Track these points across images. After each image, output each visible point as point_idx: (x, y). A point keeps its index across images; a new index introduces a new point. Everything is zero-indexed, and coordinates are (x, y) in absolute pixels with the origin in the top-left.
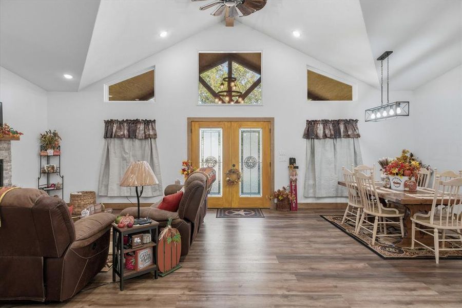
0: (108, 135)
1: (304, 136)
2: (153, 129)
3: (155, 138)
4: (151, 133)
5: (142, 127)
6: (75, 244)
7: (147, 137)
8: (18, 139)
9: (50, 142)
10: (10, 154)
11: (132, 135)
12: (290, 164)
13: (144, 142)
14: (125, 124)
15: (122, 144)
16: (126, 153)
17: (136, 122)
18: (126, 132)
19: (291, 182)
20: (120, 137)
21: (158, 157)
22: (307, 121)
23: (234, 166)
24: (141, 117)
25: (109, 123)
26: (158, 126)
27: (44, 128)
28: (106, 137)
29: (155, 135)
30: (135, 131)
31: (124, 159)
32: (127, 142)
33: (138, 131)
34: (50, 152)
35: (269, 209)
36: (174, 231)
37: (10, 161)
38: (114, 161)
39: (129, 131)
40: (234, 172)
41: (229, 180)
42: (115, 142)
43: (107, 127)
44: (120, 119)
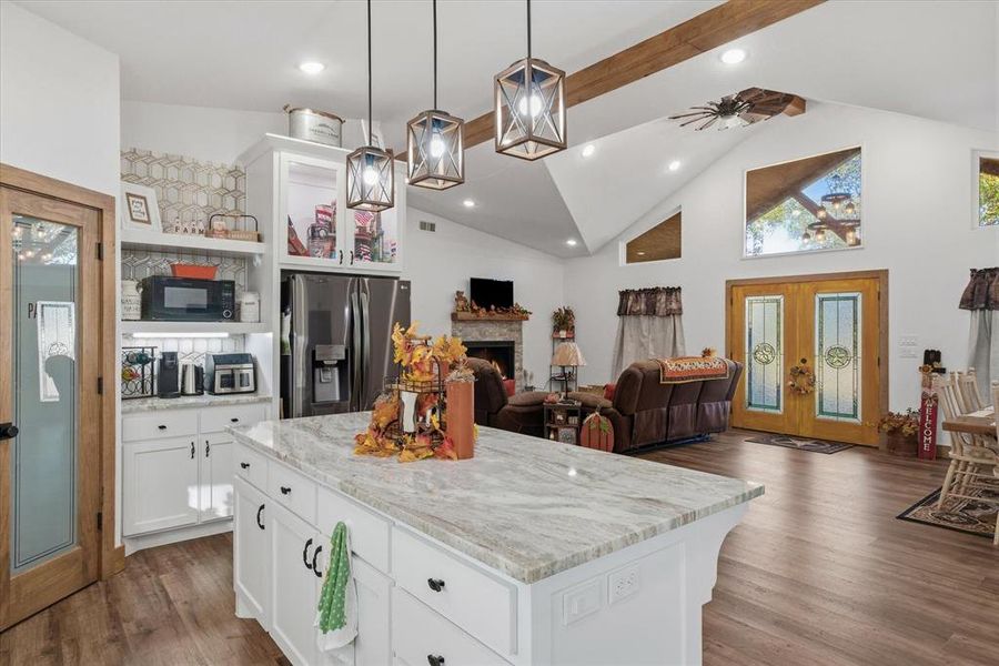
0: (623, 311)
1: (962, 303)
2: (678, 301)
3: (680, 314)
4: (674, 306)
5: (663, 298)
6: (507, 407)
7: (670, 313)
8: (527, 319)
9: (563, 322)
10: (521, 335)
11: (651, 311)
12: (925, 363)
13: (666, 320)
14: (643, 295)
15: (640, 323)
16: (644, 337)
17: (656, 291)
18: (643, 306)
19: (924, 400)
20: (637, 314)
21: (683, 344)
22: (973, 271)
23: (804, 361)
24: (662, 285)
25: (624, 294)
26: (684, 296)
27: (560, 304)
28: (621, 313)
29: (680, 309)
30: (654, 305)
31: (642, 345)
32: (645, 321)
33: (658, 304)
34: (563, 334)
35: (877, 448)
36: (603, 419)
37: (521, 343)
38: (629, 347)
39: (647, 305)
40: (801, 372)
41: (793, 386)
42: (631, 320)
43: (622, 300)
44: (637, 289)
